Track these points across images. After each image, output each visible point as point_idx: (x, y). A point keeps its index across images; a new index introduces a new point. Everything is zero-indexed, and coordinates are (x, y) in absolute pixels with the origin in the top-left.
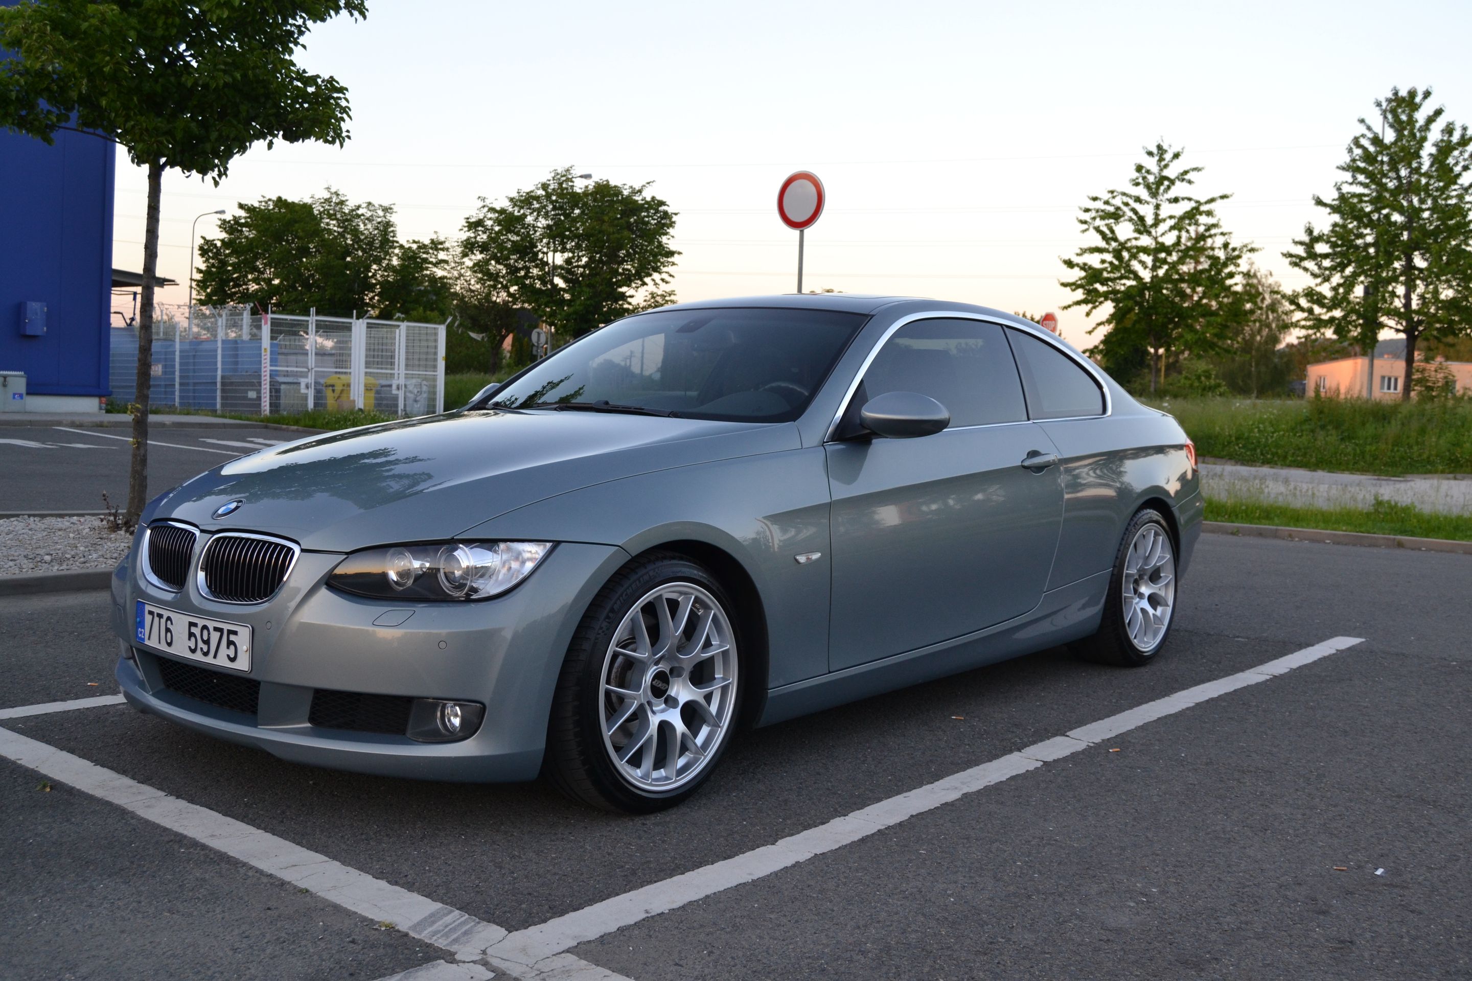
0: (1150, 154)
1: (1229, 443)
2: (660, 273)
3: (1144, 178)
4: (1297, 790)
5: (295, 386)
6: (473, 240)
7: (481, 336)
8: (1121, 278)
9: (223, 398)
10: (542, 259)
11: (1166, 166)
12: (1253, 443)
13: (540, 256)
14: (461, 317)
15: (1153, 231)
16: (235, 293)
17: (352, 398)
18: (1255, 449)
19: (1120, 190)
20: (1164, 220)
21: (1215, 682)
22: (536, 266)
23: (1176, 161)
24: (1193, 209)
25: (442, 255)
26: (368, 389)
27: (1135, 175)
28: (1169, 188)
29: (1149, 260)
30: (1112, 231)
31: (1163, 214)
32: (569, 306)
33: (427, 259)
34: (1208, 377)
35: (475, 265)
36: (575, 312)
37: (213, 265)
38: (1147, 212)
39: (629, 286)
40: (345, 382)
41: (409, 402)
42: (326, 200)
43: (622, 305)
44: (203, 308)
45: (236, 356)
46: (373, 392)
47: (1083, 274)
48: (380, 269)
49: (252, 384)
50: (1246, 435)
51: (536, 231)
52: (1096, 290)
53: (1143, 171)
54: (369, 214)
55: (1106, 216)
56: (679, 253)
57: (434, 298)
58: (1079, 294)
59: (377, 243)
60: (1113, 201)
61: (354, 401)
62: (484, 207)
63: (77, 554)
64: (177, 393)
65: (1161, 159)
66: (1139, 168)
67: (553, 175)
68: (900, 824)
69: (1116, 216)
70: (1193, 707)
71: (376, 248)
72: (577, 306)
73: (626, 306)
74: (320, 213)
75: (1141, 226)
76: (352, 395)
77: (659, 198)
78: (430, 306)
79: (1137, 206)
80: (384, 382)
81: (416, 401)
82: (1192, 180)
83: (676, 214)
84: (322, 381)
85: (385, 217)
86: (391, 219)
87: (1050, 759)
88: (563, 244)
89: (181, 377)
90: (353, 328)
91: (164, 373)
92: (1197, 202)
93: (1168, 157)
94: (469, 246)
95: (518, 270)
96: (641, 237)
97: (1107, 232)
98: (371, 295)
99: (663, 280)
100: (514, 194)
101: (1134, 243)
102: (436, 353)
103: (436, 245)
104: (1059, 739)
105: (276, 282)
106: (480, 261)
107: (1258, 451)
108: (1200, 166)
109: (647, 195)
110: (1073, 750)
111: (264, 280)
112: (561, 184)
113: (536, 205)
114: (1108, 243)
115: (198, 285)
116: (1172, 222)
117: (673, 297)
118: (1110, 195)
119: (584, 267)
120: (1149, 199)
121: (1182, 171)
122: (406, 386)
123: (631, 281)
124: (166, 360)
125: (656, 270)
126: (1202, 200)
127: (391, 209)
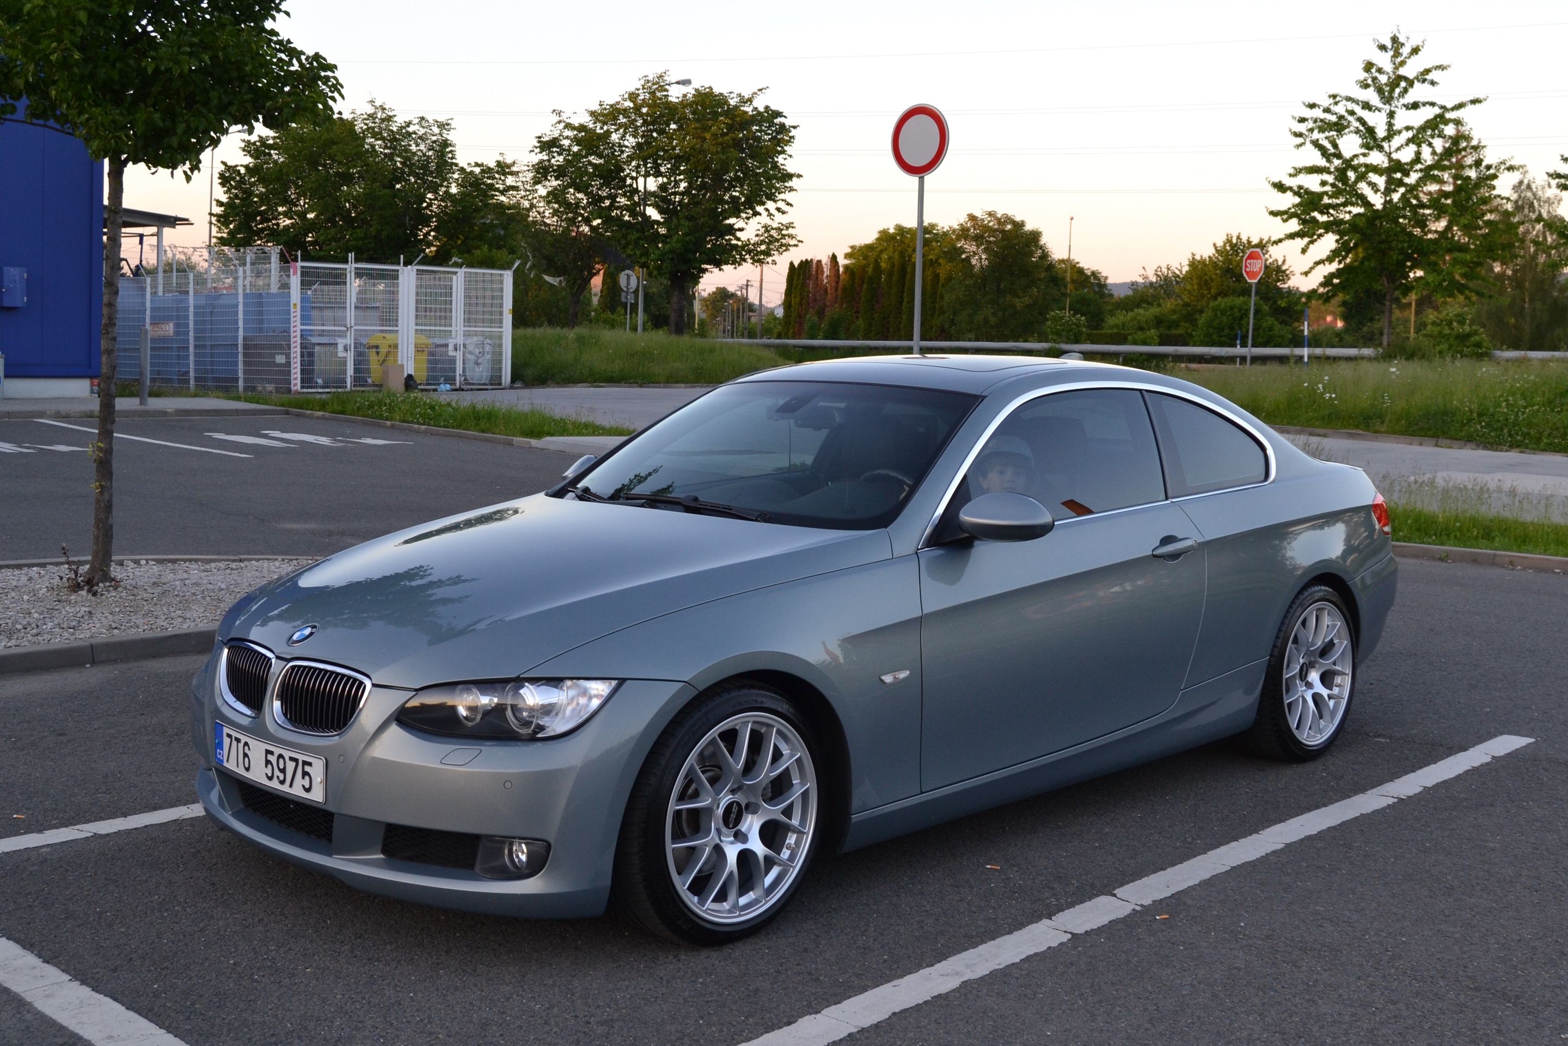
0: (1383, 48)
1: (1469, 420)
2: (775, 201)
3: (1374, 79)
4: (1359, 978)
5: (332, 348)
6: (547, 164)
7: (558, 279)
8: (1345, 204)
9: (245, 363)
10: (631, 185)
11: (1403, 63)
12: (1499, 421)
13: (629, 181)
14: (533, 257)
15: (1385, 145)
16: (263, 230)
17: (399, 362)
18: (1502, 429)
19: (1344, 94)
20: (1400, 132)
21: (1323, 810)
22: (624, 195)
23: (1414, 58)
24: (1436, 117)
25: (510, 181)
26: (419, 350)
27: (1363, 75)
28: (1405, 91)
29: (1381, 181)
30: (1335, 146)
31: (1399, 124)
32: (664, 242)
33: (492, 185)
34: (1462, 322)
35: (549, 193)
36: (672, 251)
37: (236, 196)
38: (1378, 121)
39: (738, 217)
40: (391, 342)
41: (470, 365)
42: (369, 115)
43: (730, 240)
44: (226, 248)
45: (261, 313)
46: (426, 353)
47: (1297, 200)
48: (436, 199)
49: (280, 347)
50: (1491, 410)
51: (622, 152)
52: (1314, 220)
53: (1373, 70)
54: (422, 131)
55: (1324, 126)
56: (799, 176)
57: (502, 233)
58: (1294, 225)
59: (433, 166)
60: (1334, 109)
61: (402, 366)
62: (559, 122)
63: (29, 624)
64: (192, 358)
65: (1397, 54)
66: (1369, 66)
67: (642, 82)
68: (877, 1026)
69: (1339, 126)
70: (1282, 849)
71: (432, 173)
72: (674, 243)
73: (734, 242)
74: (363, 132)
75: (1371, 139)
76: (399, 358)
77: (774, 107)
78: (498, 243)
79: (1365, 115)
80: (439, 341)
81: (477, 364)
82: (1435, 80)
83: (795, 127)
84: (364, 341)
85: (441, 134)
86: (449, 137)
87: (1080, 930)
88: (657, 166)
89: (196, 338)
90: (400, 276)
91: (177, 333)
92: (1443, 107)
93: (1405, 51)
94: (542, 171)
95: (602, 199)
96: (752, 157)
97: (1329, 146)
98: (425, 230)
99: (778, 209)
100: (596, 107)
101: (1362, 160)
102: (501, 306)
103: (504, 168)
104: (1103, 900)
105: (311, 216)
106: (555, 189)
107: (1506, 431)
108: (1445, 63)
109: (760, 104)
110: (1112, 917)
111: (296, 213)
112: (653, 93)
113: (622, 120)
114: (1329, 161)
115: (218, 221)
116: (1410, 134)
117: (791, 231)
118: (1331, 101)
119: (682, 194)
120: (1380, 105)
121: (1422, 70)
122: (464, 346)
123: (740, 211)
124: (178, 317)
125: (771, 197)
126: (1449, 106)
127: (448, 124)
